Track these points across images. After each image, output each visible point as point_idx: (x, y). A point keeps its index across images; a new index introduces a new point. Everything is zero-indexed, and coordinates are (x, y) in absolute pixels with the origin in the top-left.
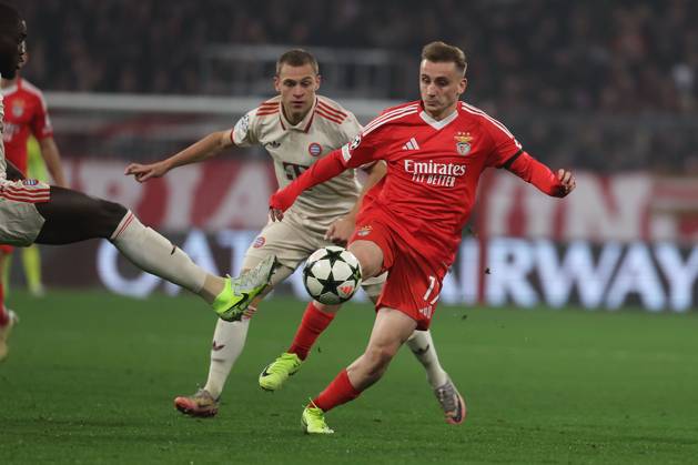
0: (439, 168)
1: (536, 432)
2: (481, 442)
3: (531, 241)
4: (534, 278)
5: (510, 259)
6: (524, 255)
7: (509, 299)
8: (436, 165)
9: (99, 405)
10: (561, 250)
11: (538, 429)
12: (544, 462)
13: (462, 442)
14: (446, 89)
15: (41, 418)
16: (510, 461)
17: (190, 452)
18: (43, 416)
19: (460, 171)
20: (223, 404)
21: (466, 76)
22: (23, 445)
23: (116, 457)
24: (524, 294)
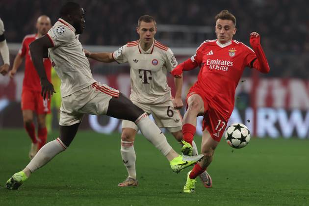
0: (220, 62)
1: (280, 192)
2: (256, 196)
3: (275, 109)
4: (277, 125)
5: (267, 117)
6: (273, 115)
7: (267, 135)
8: (219, 61)
9: (91, 180)
10: (289, 113)
11: (281, 191)
12: (284, 205)
13: (248, 196)
14: (228, 31)
15: (67, 186)
16: (268, 204)
17: (131, 201)
18: (67, 185)
19: (230, 64)
20: (145, 180)
21: (236, 27)
22: (59, 198)
23: (99, 203)
24: (273, 132)
